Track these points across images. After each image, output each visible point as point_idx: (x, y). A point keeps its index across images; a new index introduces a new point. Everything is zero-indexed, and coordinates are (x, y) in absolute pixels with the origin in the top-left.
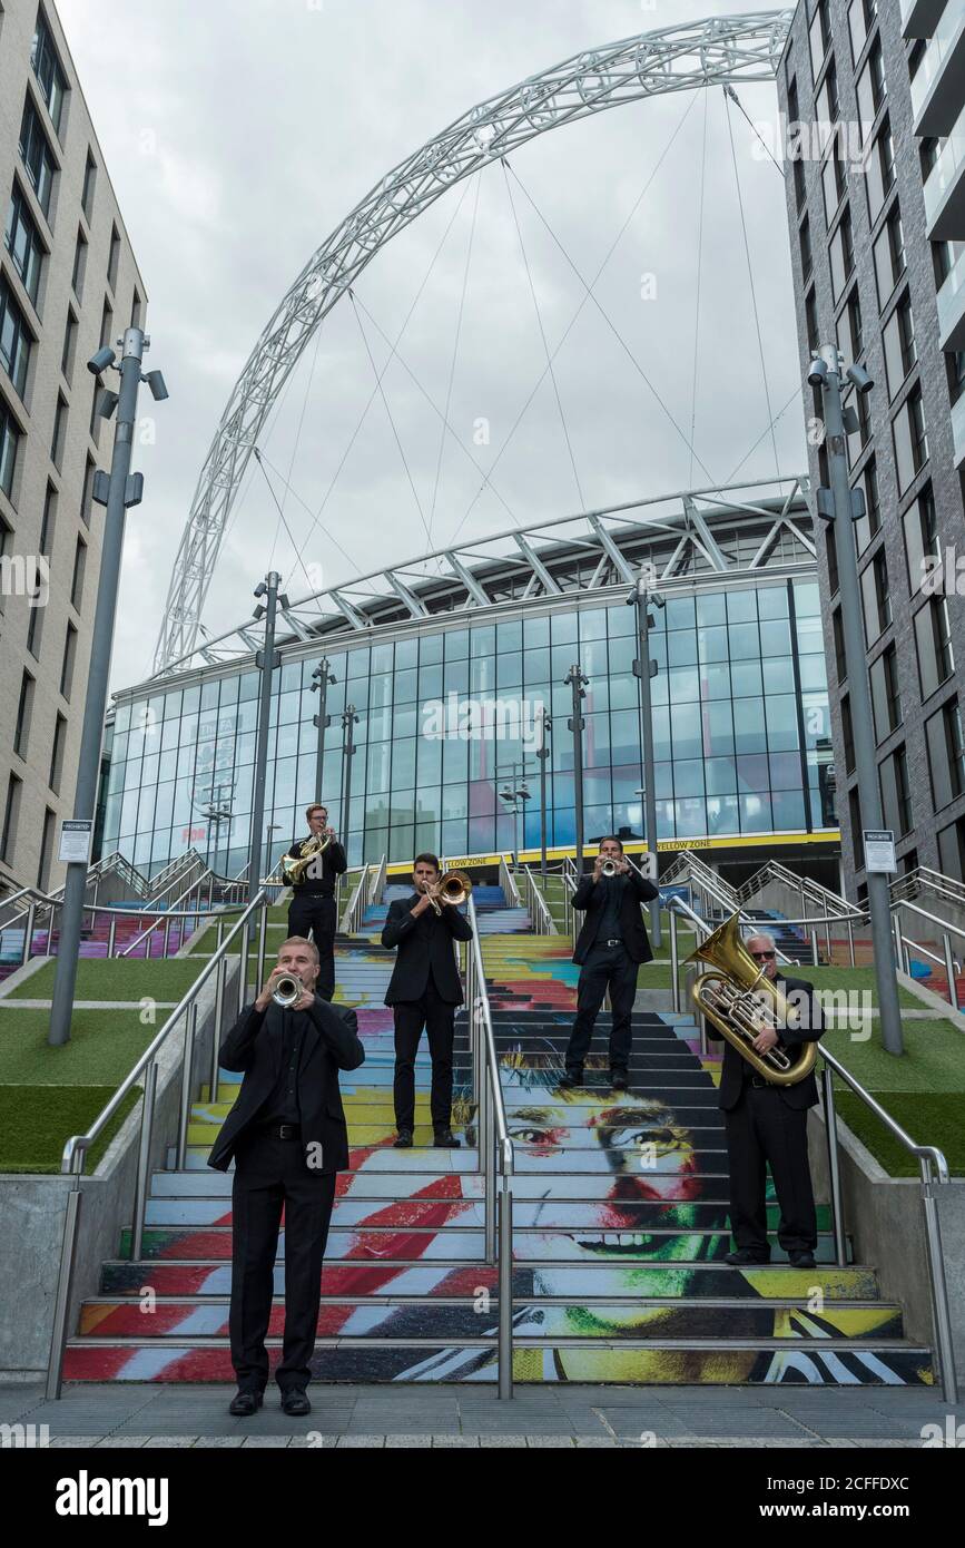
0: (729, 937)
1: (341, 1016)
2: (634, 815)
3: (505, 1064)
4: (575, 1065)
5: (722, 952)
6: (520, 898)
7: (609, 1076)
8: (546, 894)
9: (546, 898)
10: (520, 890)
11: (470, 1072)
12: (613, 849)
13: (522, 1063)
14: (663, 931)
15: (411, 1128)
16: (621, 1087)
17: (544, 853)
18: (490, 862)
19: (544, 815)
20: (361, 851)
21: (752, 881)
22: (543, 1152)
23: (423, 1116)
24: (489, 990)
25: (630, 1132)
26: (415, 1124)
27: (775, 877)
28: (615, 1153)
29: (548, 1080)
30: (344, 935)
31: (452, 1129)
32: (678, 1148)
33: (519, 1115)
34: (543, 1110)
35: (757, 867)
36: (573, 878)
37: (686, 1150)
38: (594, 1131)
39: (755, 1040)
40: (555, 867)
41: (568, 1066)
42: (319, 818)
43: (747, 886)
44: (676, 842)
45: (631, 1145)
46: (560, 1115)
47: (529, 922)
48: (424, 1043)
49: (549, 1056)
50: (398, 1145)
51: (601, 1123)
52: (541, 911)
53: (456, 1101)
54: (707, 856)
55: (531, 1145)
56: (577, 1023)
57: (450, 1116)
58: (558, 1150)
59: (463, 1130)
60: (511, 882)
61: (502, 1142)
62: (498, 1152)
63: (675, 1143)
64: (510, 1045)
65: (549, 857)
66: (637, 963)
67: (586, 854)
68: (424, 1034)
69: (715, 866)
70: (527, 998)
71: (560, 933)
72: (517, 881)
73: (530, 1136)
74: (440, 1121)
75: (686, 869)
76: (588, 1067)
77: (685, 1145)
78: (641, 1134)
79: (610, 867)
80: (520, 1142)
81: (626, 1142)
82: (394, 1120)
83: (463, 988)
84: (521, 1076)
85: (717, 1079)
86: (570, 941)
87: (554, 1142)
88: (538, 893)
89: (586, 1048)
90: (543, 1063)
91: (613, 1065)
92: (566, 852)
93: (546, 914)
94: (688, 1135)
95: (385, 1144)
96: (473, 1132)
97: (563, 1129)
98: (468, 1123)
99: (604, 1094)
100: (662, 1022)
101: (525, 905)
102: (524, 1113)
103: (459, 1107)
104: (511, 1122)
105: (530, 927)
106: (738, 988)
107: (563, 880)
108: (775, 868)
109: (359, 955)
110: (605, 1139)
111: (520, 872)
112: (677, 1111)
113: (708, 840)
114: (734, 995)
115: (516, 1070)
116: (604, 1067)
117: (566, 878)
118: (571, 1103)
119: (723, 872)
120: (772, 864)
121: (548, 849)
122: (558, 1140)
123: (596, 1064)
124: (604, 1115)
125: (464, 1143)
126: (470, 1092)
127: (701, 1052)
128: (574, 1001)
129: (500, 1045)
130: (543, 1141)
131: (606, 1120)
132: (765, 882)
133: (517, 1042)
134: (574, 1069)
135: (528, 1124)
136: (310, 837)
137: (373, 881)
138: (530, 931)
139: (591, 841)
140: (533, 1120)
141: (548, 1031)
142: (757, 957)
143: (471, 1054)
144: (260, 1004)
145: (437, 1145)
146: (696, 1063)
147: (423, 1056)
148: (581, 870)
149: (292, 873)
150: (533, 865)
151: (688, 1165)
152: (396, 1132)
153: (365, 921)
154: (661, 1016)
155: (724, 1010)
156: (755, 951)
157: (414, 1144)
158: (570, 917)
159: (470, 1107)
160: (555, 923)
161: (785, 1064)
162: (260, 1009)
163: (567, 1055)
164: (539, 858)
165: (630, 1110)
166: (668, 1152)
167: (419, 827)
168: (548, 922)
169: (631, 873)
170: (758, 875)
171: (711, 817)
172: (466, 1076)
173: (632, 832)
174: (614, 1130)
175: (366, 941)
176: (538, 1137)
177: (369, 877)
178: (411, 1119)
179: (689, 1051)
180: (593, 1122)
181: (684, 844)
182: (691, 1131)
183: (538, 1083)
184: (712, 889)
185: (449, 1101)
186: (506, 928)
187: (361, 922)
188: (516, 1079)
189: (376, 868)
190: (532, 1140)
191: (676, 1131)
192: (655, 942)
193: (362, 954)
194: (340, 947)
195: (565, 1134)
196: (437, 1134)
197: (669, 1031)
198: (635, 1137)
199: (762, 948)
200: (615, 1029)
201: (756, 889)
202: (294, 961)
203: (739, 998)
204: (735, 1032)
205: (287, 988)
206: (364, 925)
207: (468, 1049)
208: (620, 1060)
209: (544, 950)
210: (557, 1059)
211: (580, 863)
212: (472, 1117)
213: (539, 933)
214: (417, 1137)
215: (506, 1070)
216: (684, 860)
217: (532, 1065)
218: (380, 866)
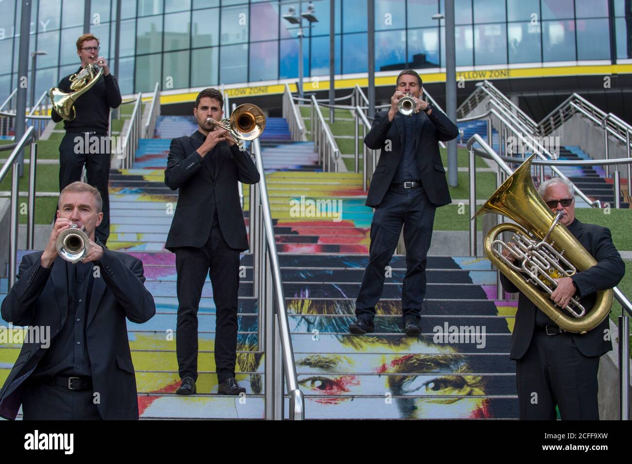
0: (521, 185)
1: (128, 265)
2: (430, 42)
3: (292, 310)
4: (366, 312)
5: (513, 200)
6: (305, 131)
7: (401, 323)
8: (335, 127)
9: (334, 132)
10: (306, 123)
11: (256, 318)
12: (411, 84)
13: (310, 309)
14: (460, 169)
15: (195, 376)
16: (414, 334)
17: (332, 81)
18: (272, 91)
19: (332, 41)
20: (132, 78)
21: (553, 116)
22: (332, 399)
23: (206, 363)
24: (276, 230)
25: (422, 379)
26: (198, 371)
27: (578, 111)
28: (406, 399)
29: (336, 326)
30: (116, 171)
31: (237, 377)
32: (470, 394)
33: (307, 363)
34: (331, 357)
35: (559, 100)
36: (363, 110)
37: (479, 396)
38: (384, 379)
39: (553, 294)
40: (344, 96)
41: (358, 312)
42: (90, 48)
43: (549, 120)
44: (475, 72)
45: (423, 391)
46: (349, 363)
47: (315, 157)
48: (208, 288)
49: (338, 301)
50: (181, 393)
51: (392, 370)
52: (328, 146)
53: (240, 348)
54: (506, 86)
55: (319, 392)
56: (369, 269)
57: (235, 364)
58: (347, 397)
59: (248, 377)
60: (295, 113)
61: (292, 393)
62: (287, 401)
63: (468, 389)
64: (299, 289)
65: (338, 86)
66: (434, 206)
67: (378, 83)
68: (208, 279)
69: (515, 98)
70: (314, 240)
71: (348, 170)
72: (303, 113)
73: (318, 383)
74: (225, 369)
75: (484, 102)
76: (380, 313)
77: (478, 391)
78: (433, 381)
79: (407, 105)
80: (308, 389)
81: (418, 389)
82: (176, 367)
83: (247, 228)
84: (309, 323)
85: (511, 324)
86: (361, 179)
87: (344, 390)
88: (325, 127)
89: (378, 294)
90: (331, 308)
91: (405, 311)
92: (357, 80)
93: (335, 149)
94: (480, 381)
95: (168, 391)
96: (259, 380)
97: (353, 376)
98: (253, 370)
99: (396, 341)
100: (458, 267)
101: (311, 139)
102: (312, 360)
103: (244, 354)
104: (300, 369)
105: (317, 163)
106: (534, 238)
107: (353, 112)
108: (578, 102)
109: (132, 193)
110: (396, 386)
111: (306, 103)
112: (471, 357)
113: (509, 70)
114: (527, 245)
115: (303, 317)
116: (396, 314)
117: (357, 111)
118: (361, 351)
119: (526, 105)
120: (575, 98)
121: (337, 77)
122: (347, 387)
123: (387, 310)
124: (395, 362)
125: (249, 390)
126: (255, 339)
127: (498, 298)
128: (366, 242)
129: (288, 291)
130: (331, 389)
131: (396, 367)
132: (567, 117)
133: (303, 287)
134: (365, 316)
135: (316, 371)
136: (81, 69)
137: (145, 112)
138: (317, 167)
139: (383, 69)
140: (322, 367)
141: (337, 276)
142: (551, 205)
143: (256, 300)
144: (46, 259)
145: (222, 392)
146: (492, 309)
147: (207, 303)
148: (373, 100)
149: (62, 108)
150: (321, 95)
151: (480, 410)
152: (179, 379)
153: (139, 156)
154: (457, 260)
155: (517, 262)
156: (550, 198)
157: (198, 392)
158: (360, 152)
159: (256, 355)
160: (344, 160)
161: (579, 312)
162: (45, 265)
163: (357, 302)
164: (327, 87)
165: (422, 357)
166: (460, 398)
167: (195, 52)
168: (336, 158)
169: (430, 112)
170: (560, 109)
171: (512, 45)
172: (252, 323)
173: (428, 59)
174: (405, 378)
175: (140, 177)
176: (326, 384)
177: (142, 107)
178: (194, 366)
179: (484, 296)
180: (384, 368)
181: (483, 73)
182: (484, 377)
183: (326, 330)
184: (512, 124)
185: (234, 349)
186: (291, 164)
187: (136, 157)
188: (304, 327)
189: (149, 98)
190: (320, 388)
191: (469, 377)
192: (452, 181)
193: (136, 192)
194: (113, 184)
195: (354, 381)
196: (221, 381)
197: (465, 276)
198: (427, 384)
199: (559, 195)
200: (409, 275)
201: (558, 123)
202: (76, 209)
203: (532, 249)
204: (530, 283)
205: (74, 243)
206: (137, 160)
207: (252, 294)
208: (412, 306)
209: (333, 188)
210: (346, 306)
211: (372, 93)
212: (257, 364)
213: (327, 170)
214: (201, 384)
215: (293, 317)
216: (482, 91)
217: (320, 311)
218: (154, 95)
